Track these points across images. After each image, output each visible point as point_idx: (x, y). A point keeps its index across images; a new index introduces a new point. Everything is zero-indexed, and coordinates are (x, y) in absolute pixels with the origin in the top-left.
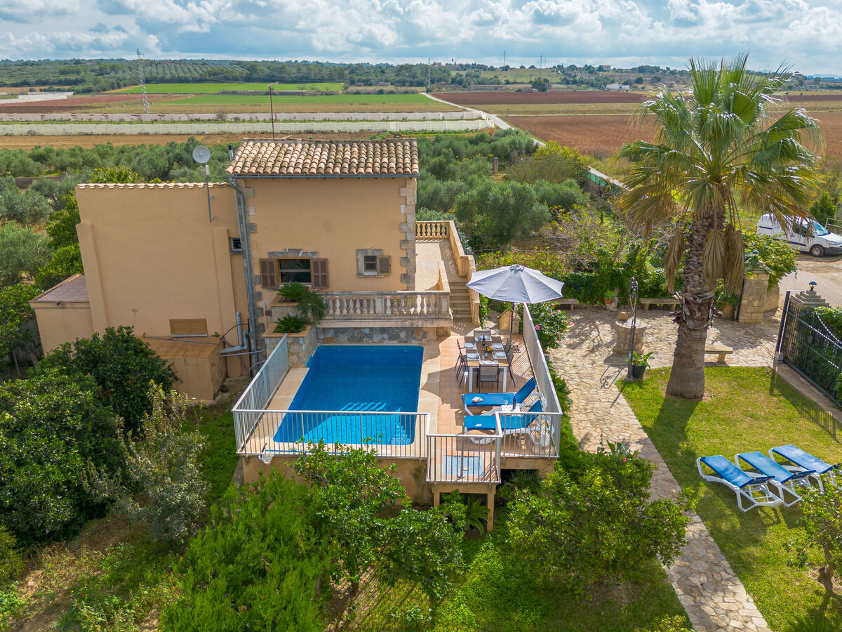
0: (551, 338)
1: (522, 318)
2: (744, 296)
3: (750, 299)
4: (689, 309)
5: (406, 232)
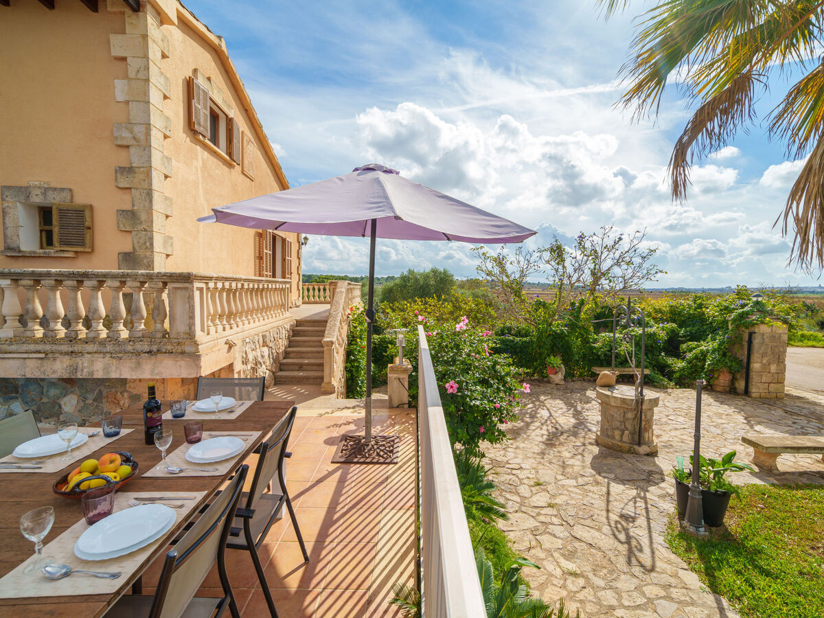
0: (485, 415)
1: (416, 368)
2: (756, 357)
3: (764, 361)
5: (128, 147)
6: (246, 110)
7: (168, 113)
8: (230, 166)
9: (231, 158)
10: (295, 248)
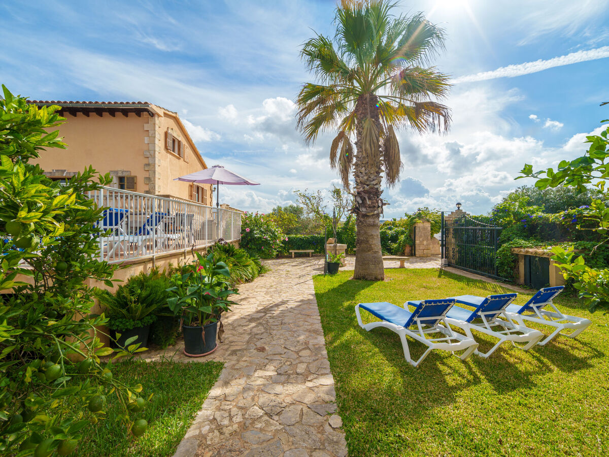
2: (417, 238)
3: (421, 240)
4: (361, 197)
5: (148, 157)
6: (186, 136)
7: (160, 145)
8: (179, 159)
9: (180, 155)
10: (208, 193)
